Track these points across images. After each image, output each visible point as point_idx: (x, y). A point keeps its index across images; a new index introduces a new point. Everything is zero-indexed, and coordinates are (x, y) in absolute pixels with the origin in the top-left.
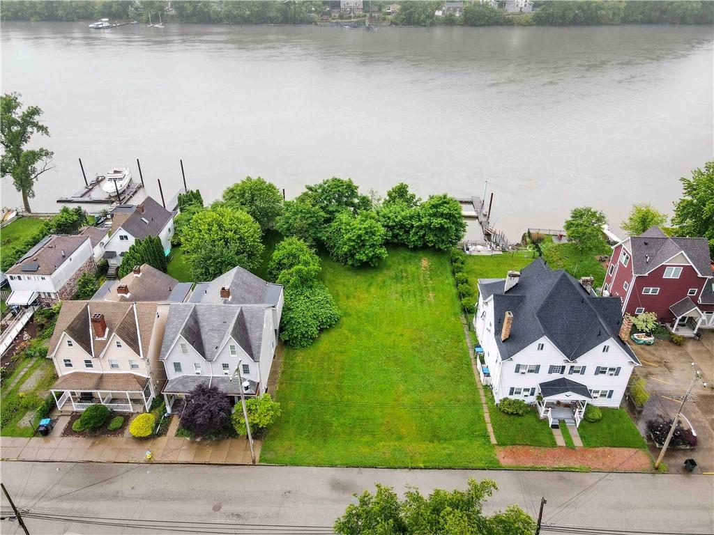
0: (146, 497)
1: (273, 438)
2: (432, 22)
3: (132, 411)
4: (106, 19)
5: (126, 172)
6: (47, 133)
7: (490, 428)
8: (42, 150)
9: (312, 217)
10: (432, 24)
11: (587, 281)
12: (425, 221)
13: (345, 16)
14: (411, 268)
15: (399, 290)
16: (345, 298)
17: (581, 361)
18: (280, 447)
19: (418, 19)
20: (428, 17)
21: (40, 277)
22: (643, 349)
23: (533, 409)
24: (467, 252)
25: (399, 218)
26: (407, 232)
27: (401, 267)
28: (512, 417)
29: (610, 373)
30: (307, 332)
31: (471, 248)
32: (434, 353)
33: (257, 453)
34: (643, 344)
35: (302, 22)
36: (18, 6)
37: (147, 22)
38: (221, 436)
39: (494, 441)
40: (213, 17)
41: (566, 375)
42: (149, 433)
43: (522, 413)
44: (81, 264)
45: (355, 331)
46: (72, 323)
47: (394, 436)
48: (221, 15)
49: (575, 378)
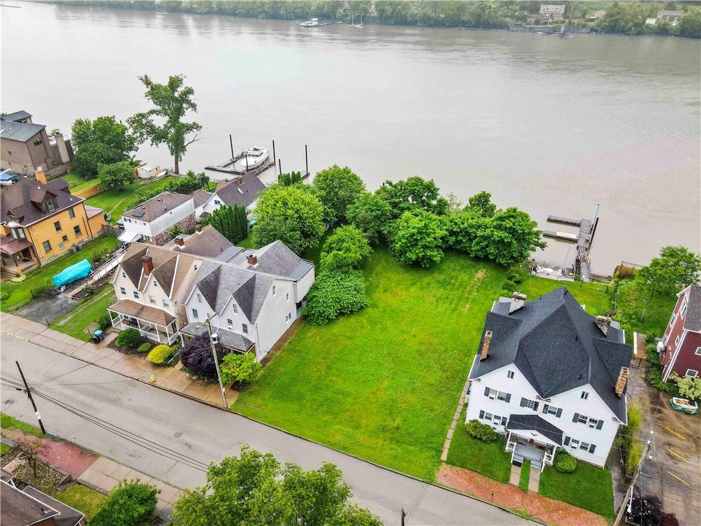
0: (135, 410)
1: (252, 394)
2: (640, 30)
3: (159, 341)
4: (316, 19)
5: (265, 151)
6: (195, 110)
7: (447, 445)
8: (194, 124)
9: (379, 210)
10: (639, 34)
11: (603, 321)
12: (488, 232)
13: (541, 22)
14: (463, 277)
15: (439, 295)
16: (382, 291)
17: (556, 401)
18: (252, 402)
19: (623, 28)
20: (636, 25)
21: (143, 222)
22: (677, 416)
23: (500, 440)
24: (534, 273)
25: (466, 225)
26: (471, 240)
27: (454, 274)
28: (474, 441)
29: (590, 424)
30: (324, 312)
31: (540, 269)
32: (434, 360)
33: (231, 403)
34: (681, 411)
35: (495, 26)
36: (251, 5)
37: (350, 23)
38: (212, 380)
39: (444, 457)
40: (409, 19)
41: (539, 412)
42: (160, 361)
43: (485, 440)
44: (181, 218)
45: (373, 323)
46: (129, 259)
47: (353, 424)
48: (417, 18)
49: (550, 418)
